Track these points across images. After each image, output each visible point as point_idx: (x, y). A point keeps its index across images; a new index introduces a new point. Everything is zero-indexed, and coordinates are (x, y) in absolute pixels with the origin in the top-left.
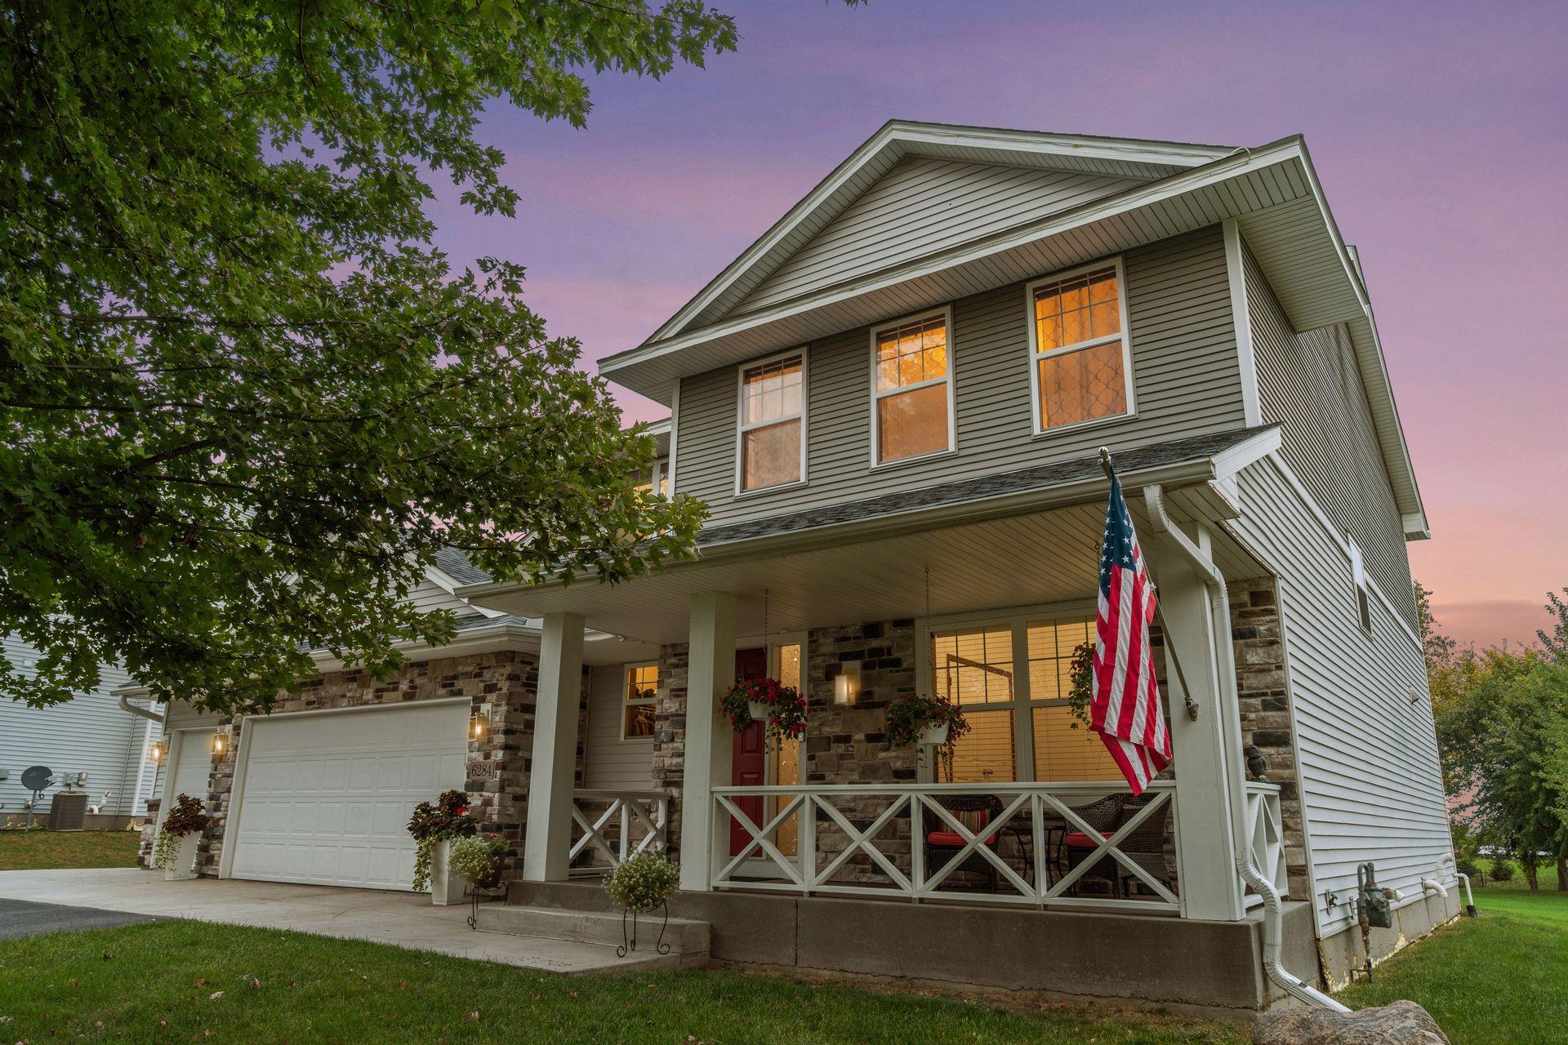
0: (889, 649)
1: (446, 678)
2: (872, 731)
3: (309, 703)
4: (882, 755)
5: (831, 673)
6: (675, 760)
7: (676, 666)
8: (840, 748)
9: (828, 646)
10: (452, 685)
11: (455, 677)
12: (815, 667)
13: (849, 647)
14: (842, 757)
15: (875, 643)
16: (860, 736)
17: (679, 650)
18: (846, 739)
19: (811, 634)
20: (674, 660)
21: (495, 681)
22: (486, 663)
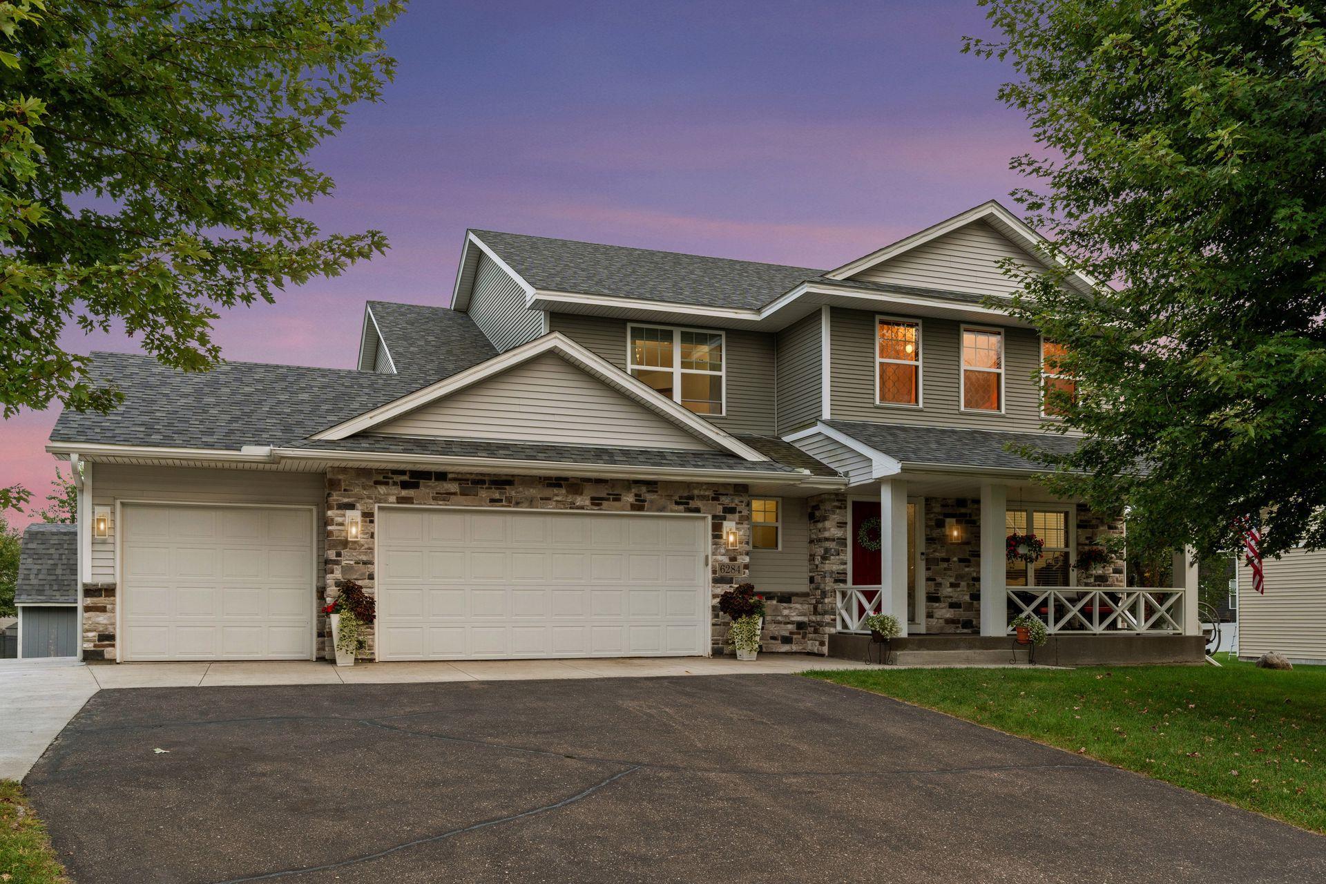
0: (970, 515)
1: (681, 498)
2: (961, 556)
3: (493, 501)
4: (967, 569)
5: (940, 524)
6: (842, 567)
7: (840, 508)
8: (945, 565)
9: (937, 508)
10: (688, 504)
11: (692, 498)
12: (931, 519)
13: (949, 510)
14: (945, 569)
15: (963, 510)
16: (955, 559)
17: (840, 498)
18: (947, 560)
19: (927, 500)
20: (836, 504)
21: (733, 505)
22: (722, 491)
